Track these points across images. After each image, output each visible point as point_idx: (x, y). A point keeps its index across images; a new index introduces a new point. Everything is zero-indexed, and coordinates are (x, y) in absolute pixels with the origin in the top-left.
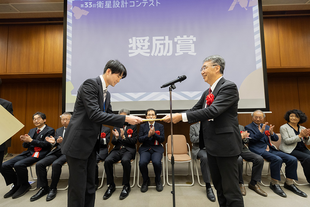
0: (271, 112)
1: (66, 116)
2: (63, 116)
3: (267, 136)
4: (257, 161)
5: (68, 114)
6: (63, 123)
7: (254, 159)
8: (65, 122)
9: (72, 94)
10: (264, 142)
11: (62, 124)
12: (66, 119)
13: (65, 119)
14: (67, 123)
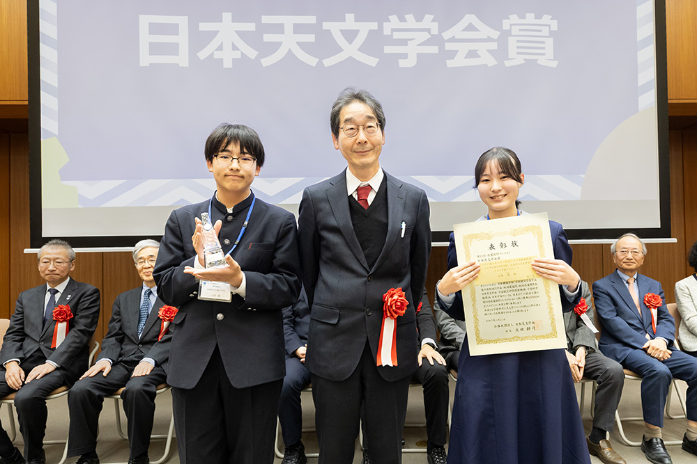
0: (674, 240)
1: (55, 251)
2: (46, 251)
3: (649, 308)
4: (607, 375)
5: (61, 247)
6: (44, 272)
7: (600, 371)
8: (51, 267)
9: (62, 180)
10: (639, 326)
11: (42, 275)
12: (54, 259)
13: (50, 259)
14: (57, 272)
